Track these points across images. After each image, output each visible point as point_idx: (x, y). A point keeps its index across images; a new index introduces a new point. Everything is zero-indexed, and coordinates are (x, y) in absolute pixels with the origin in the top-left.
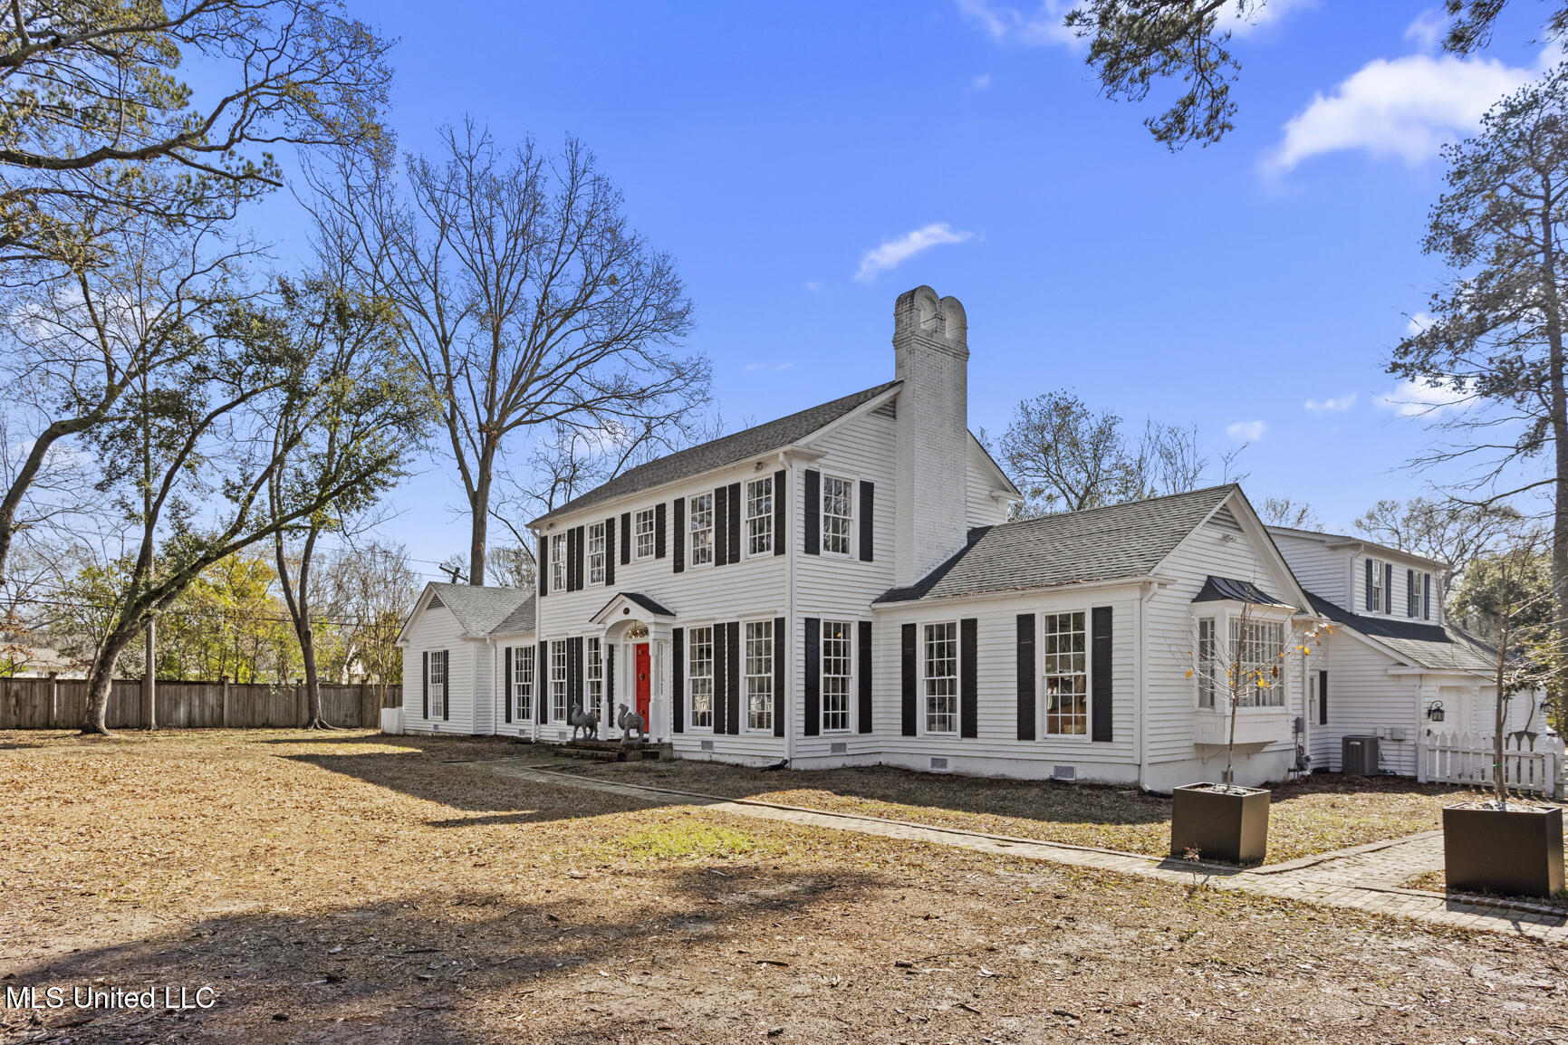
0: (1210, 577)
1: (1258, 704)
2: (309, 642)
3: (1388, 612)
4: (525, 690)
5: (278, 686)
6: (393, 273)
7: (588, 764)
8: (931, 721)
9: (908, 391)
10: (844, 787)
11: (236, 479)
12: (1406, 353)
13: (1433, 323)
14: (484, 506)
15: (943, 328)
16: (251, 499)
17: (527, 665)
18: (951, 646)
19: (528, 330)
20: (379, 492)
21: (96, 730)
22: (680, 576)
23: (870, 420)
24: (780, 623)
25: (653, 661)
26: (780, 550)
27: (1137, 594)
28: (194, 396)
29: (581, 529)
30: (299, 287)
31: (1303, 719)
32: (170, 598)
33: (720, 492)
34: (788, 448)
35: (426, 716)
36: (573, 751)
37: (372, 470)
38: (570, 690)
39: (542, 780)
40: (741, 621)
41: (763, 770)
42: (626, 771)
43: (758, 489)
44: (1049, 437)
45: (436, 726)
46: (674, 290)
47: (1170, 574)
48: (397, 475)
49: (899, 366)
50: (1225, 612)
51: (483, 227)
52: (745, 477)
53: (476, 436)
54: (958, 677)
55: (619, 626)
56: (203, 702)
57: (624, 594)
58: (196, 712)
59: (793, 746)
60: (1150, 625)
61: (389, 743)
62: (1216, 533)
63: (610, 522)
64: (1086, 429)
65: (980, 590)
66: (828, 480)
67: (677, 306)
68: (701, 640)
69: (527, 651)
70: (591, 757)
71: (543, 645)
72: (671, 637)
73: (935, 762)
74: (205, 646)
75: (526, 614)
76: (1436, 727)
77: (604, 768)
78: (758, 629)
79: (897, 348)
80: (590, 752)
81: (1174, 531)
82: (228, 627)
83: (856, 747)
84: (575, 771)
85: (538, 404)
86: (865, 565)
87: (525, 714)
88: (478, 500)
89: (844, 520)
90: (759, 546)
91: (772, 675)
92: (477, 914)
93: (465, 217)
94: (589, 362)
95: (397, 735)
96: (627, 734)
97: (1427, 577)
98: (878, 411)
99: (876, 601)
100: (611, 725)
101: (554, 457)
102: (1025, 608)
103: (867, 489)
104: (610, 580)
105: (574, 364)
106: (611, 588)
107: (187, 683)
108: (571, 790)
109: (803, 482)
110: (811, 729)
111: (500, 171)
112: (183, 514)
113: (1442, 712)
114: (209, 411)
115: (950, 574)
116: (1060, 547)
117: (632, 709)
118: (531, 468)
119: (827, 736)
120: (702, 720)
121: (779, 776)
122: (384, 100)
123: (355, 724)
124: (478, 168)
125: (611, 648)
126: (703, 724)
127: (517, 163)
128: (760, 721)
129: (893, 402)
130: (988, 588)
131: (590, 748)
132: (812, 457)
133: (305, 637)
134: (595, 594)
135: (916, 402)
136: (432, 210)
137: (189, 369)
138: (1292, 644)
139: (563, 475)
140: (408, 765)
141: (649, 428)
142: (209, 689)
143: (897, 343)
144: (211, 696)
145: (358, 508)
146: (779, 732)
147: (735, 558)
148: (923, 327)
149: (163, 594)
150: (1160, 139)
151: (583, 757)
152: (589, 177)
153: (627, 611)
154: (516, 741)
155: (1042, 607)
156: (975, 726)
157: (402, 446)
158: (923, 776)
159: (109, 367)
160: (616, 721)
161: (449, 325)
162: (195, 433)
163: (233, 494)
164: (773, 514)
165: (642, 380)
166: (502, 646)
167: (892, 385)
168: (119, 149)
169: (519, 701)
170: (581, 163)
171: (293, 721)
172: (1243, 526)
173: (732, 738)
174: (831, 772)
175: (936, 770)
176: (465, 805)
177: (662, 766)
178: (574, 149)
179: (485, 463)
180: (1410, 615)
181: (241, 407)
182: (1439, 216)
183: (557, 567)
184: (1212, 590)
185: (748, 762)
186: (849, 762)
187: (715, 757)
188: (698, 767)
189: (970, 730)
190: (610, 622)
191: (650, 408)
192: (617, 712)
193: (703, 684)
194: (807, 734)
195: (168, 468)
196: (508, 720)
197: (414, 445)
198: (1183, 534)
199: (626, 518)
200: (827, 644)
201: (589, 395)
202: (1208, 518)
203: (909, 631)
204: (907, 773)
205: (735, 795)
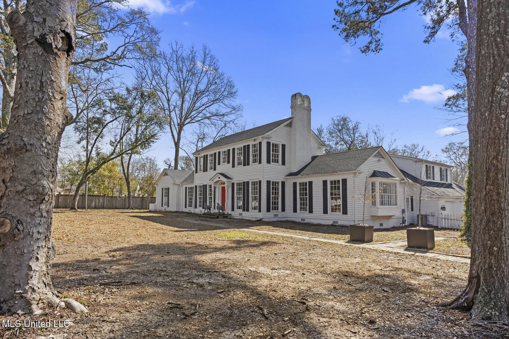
0: (374, 171)
1: (389, 205)
2: (129, 185)
3: (434, 179)
4: (191, 199)
5: (120, 197)
6: (156, 84)
7: (208, 219)
8: (301, 209)
9: (295, 120)
10: (276, 225)
11: (113, 140)
12: (449, 101)
13: (458, 92)
14: (179, 146)
15: (304, 103)
16: (117, 145)
17: (192, 192)
18: (306, 188)
19: (192, 97)
20: (152, 144)
21: (75, 209)
22: (234, 169)
23: (285, 128)
24: (260, 182)
25: (226, 191)
26: (260, 162)
27: (353, 175)
28: (103, 118)
29: (207, 155)
30: (131, 89)
31: (405, 210)
32: (94, 173)
33: (244, 147)
34: (262, 136)
35: (162, 206)
36: (204, 216)
37: (150, 138)
38: (203, 199)
39: (197, 222)
40: (250, 181)
41: (255, 221)
42: (219, 221)
43: (254, 146)
44: (340, 127)
45: (165, 209)
46: (232, 86)
47: (362, 170)
48: (156, 139)
49: (292, 113)
50: (378, 180)
51: (180, 70)
52: (251, 143)
53: (177, 126)
54: (308, 197)
55: (217, 182)
56: (99, 201)
57: (219, 173)
58: (97, 204)
59: (263, 215)
60: (357, 184)
61: (153, 213)
62: (376, 159)
63: (215, 154)
64: (351, 125)
65: (313, 173)
66: (273, 144)
67: (234, 90)
68: (239, 186)
69: (191, 188)
70: (209, 217)
71: (196, 186)
72: (231, 185)
73: (302, 220)
74: (99, 185)
75: (191, 178)
76: (443, 212)
77: (213, 220)
78: (254, 183)
79: (292, 109)
80: (209, 216)
81: (364, 159)
82: (107, 180)
83: (281, 215)
84: (205, 221)
85: (195, 117)
86: (283, 166)
87: (190, 206)
88: (177, 145)
89: (277, 155)
90: (255, 161)
91: (258, 195)
92: (190, 246)
93: (175, 67)
94: (209, 106)
95: (154, 211)
96: (219, 211)
97: (446, 169)
98: (286, 126)
99: (286, 176)
100: (215, 209)
101: (198, 132)
102: (325, 178)
103: (284, 146)
104: (215, 169)
105: (204, 107)
106: (215, 171)
107: (95, 196)
108: (205, 225)
109: (266, 145)
110: (268, 210)
111: (185, 55)
112: (99, 150)
113: (445, 208)
114: (107, 122)
115: (306, 169)
116: (335, 162)
117: (220, 205)
118: (191, 135)
119: (272, 213)
120: (239, 208)
121: (260, 222)
122: (158, 45)
123: (141, 208)
124: (179, 53)
125: (215, 188)
126: (240, 209)
127: (190, 53)
128: (255, 208)
129: (291, 123)
130: (316, 173)
131: (209, 215)
132: (269, 138)
133: (128, 183)
134: (211, 173)
135: (297, 124)
136: (166, 65)
137: (102, 111)
138: (400, 189)
139: (201, 137)
140: (162, 218)
141: (225, 124)
142: (101, 198)
143: (292, 107)
144: (101, 200)
145: (146, 148)
146: (260, 211)
147: (248, 164)
148: (298, 103)
149: (93, 172)
150: (363, 52)
151: (207, 217)
152: (209, 55)
153: (219, 178)
154: (188, 213)
155: (329, 178)
156: (312, 210)
157: (158, 132)
158: (299, 223)
159: (77, 108)
160: (216, 208)
161: (170, 96)
162: (103, 128)
163: (112, 144)
164: (258, 153)
165: (223, 111)
166: (184, 187)
167: (290, 118)
168: (92, 59)
169: (189, 202)
170: (207, 52)
171: (123, 207)
172: (384, 156)
173: (247, 213)
174: (274, 222)
175: (302, 222)
176: (179, 228)
177: (228, 220)
178: (205, 48)
179: (179, 134)
180: (441, 180)
181: (115, 121)
182: (457, 61)
183: (200, 165)
184: (375, 174)
185: (252, 219)
186: (279, 219)
187: (243, 218)
188: (238, 220)
189: (311, 211)
190: (215, 181)
191: (226, 118)
192: (216, 205)
193: (240, 198)
194: (267, 211)
195: (95, 138)
196: (186, 207)
197: (161, 131)
198: (366, 160)
199: (219, 153)
200: (273, 188)
201: (208, 115)
202: (373, 155)
203: (295, 184)
204: (294, 222)
205: (247, 227)
